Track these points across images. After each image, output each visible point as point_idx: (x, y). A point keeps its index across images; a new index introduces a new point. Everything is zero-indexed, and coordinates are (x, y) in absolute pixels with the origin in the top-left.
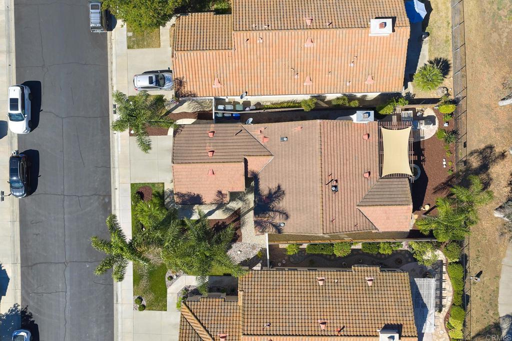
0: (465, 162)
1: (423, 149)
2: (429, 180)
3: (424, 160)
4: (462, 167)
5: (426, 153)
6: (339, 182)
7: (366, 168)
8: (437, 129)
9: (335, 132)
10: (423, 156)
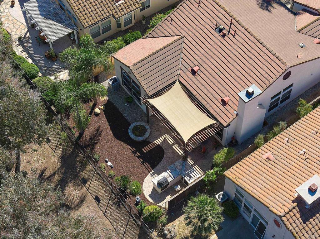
0: (85, 181)
1: (143, 163)
2: (114, 138)
3: (134, 152)
4: (85, 174)
5: (138, 161)
6: (220, 38)
7: (201, 74)
8: (144, 192)
9: (264, 73)
10: (138, 157)
